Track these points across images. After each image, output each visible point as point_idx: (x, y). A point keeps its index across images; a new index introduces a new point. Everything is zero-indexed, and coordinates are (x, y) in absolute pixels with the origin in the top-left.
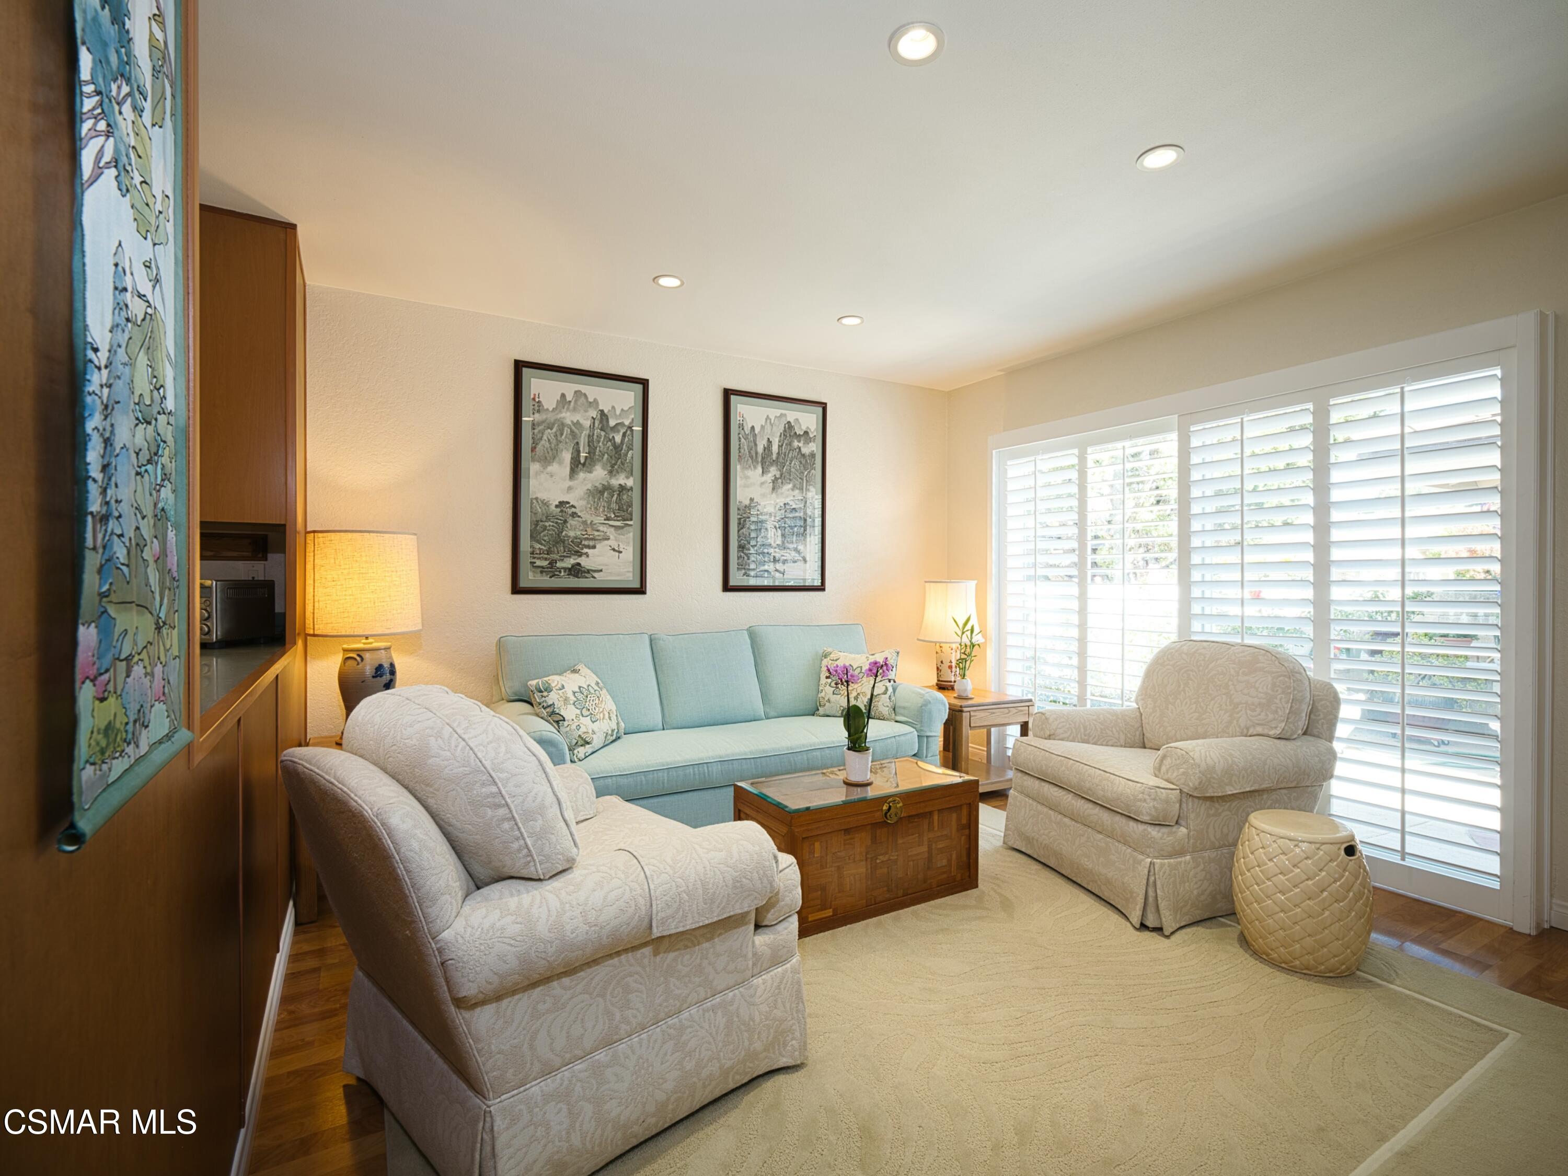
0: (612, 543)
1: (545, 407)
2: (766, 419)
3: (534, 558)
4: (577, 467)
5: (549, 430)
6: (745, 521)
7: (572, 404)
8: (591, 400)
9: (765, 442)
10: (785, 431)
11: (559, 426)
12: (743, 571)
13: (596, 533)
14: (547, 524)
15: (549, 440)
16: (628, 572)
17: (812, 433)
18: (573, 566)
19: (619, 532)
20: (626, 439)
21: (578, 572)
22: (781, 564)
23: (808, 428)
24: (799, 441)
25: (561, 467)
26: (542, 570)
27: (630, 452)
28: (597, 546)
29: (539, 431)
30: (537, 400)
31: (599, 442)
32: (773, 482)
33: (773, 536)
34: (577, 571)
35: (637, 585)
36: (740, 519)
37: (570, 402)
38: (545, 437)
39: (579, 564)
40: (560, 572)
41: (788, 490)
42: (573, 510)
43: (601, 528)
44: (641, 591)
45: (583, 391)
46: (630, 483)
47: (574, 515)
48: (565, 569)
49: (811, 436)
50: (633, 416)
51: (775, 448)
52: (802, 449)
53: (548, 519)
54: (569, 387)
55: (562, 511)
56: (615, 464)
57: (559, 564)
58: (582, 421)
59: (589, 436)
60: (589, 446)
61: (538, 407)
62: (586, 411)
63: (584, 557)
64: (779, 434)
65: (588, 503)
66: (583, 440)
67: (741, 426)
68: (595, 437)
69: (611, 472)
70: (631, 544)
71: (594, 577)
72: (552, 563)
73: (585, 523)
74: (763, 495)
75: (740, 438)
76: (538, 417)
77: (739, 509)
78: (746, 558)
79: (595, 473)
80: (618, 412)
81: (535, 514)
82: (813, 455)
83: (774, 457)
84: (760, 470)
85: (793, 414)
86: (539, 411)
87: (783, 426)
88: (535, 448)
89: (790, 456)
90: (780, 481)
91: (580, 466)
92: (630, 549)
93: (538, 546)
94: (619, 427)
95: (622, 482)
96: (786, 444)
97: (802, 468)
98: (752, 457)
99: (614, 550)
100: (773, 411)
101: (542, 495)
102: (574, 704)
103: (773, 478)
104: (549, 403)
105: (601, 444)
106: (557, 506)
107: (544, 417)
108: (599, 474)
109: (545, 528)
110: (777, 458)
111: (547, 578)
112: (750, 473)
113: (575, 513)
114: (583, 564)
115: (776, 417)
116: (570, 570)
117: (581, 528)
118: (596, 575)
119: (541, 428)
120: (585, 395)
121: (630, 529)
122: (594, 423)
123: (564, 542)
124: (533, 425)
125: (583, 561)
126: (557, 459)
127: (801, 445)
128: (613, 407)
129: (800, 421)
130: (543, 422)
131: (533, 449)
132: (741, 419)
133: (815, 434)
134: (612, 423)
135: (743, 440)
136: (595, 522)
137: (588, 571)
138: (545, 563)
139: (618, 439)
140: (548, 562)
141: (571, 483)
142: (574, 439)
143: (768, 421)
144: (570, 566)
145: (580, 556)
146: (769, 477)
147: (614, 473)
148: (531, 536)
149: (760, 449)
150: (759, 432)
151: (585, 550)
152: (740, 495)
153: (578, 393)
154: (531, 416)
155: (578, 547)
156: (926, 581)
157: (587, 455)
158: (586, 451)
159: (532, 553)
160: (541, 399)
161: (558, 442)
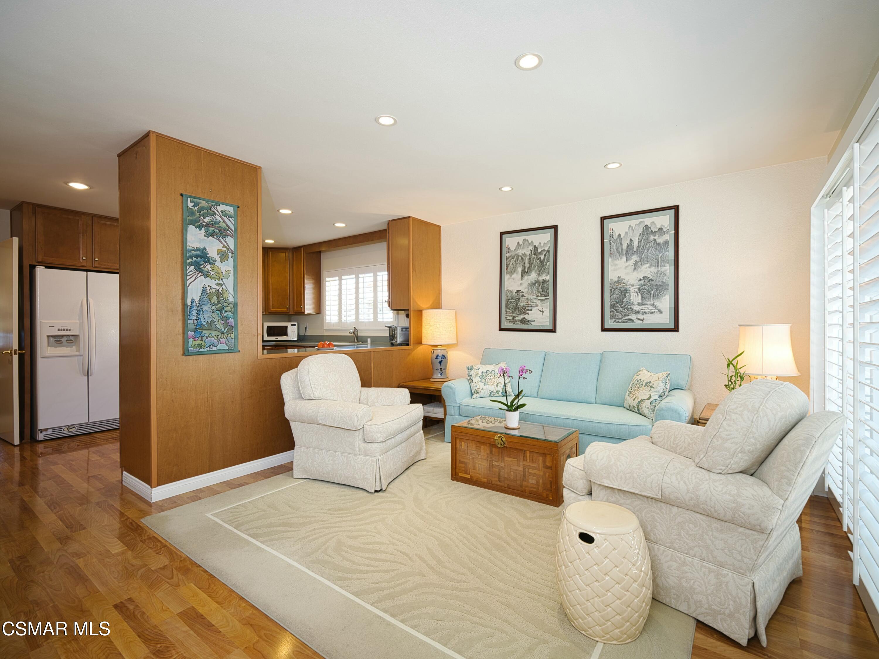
0: (540, 308)
1: (511, 250)
2: (629, 228)
3: (507, 316)
5: (513, 260)
6: (615, 290)
7: (522, 246)
8: (530, 242)
9: (628, 242)
10: (643, 231)
11: (516, 257)
12: (614, 320)
13: (532, 304)
14: (512, 301)
15: (513, 264)
16: (547, 321)
17: (665, 228)
18: (522, 319)
19: (543, 302)
20: (546, 257)
22: (641, 315)
23: (662, 225)
24: (655, 236)
25: (517, 275)
26: (510, 321)
27: (548, 263)
28: (533, 309)
29: (509, 261)
30: (508, 247)
31: (533, 261)
32: (635, 265)
33: (635, 298)
34: (523, 321)
35: (551, 328)
36: (611, 290)
38: (511, 263)
39: (525, 318)
40: (517, 322)
41: (646, 268)
42: (522, 294)
43: (535, 301)
44: (553, 330)
46: (548, 278)
47: (523, 296)
48: (519, 320)
49: (665, 230)
50: (549, 245)
51: (636, 244)
52: (657, 240)
53: (512, 299)
54: (520, 238)
55: (518, 295)
56: (541, 270)
57: (517, 318)
58: (526, 253)
59: (529, 259)
60: (529, 263)
61: (509, 250)
62: (528, 248)
63: (527, 315)
64: (639, 235)
65: (529, 290)
66: (527, 261)
67: (611, 236)
68: (532, 259)
69: (539, 274)
70: (548, 308)
71: (531, 324)
72: (514, 318)
73: (527, 299)
74: (627, 274)
75: (611, 243)
76: (508, 255)
77: (610, 284)
78: (615, 312)
79: (532, 275)
80: (542, 245)
81: (507, 297)
82: (666, 243)
83: (635, 249)
84: (624, 259)
85: (648, 220)
86: (509, 252)
87: (642, 228)
89: (647, 246)
90: (640, 263)
91: (525, 273)
92: (548, 310)
93: (508, 310)
94: (543, 252)
95: (544, 278)
96: (644, 240)
97: (657, 252)
98: (619, 252)
99: (540, 311)
100: (634, 221)
101: (510, 289)
102: (480, 377)
103: (634, 262)
104: (513, 248)
105: (534, 262)
106: (516, 293)
107: (511, 254)
108: (533, 276)
109: (511, 302)
110: (638, 250)
111: (512, 324)
112: (617, 262)
114: (526, 318)
115: (636, 225)
116: (521, 321)
117: (526, 302)
118: (532, 323)
119: (510, 259)
120: (528, 240)
121: (548, 300)
122: (531, 252)
123: (518, 308)
124: (507, 258)
125: (526, 316)
126: (516, 272)
127: (655, 238)
128: (540, 243)
129: (655, 223)
130: (510, 256)
131: (507, 269)
132: (611, 232)
133: (668, 228)
134: (539, 251)
135: (612, 244)
136: (532, 298)
137: (529, 321)
138: (511, 318)
139: (542, 258)
141: (522, 282)
142: (523, 261)
143: (631, 228)
145: (525, 314)
146: (631, 262)
147: (540, 274)
148: (506, 307)
149: (625, 246)
150: (624, 237)
151: (527, 312)
152: (612, 275)
153: (525, 240)
154: (506, 255)
155: (524, 310)
156: (739, 325)
157: (528, 267)
158: (528, 266)
159: (506, 314)
160: (510, 247)
161: (517, 264)
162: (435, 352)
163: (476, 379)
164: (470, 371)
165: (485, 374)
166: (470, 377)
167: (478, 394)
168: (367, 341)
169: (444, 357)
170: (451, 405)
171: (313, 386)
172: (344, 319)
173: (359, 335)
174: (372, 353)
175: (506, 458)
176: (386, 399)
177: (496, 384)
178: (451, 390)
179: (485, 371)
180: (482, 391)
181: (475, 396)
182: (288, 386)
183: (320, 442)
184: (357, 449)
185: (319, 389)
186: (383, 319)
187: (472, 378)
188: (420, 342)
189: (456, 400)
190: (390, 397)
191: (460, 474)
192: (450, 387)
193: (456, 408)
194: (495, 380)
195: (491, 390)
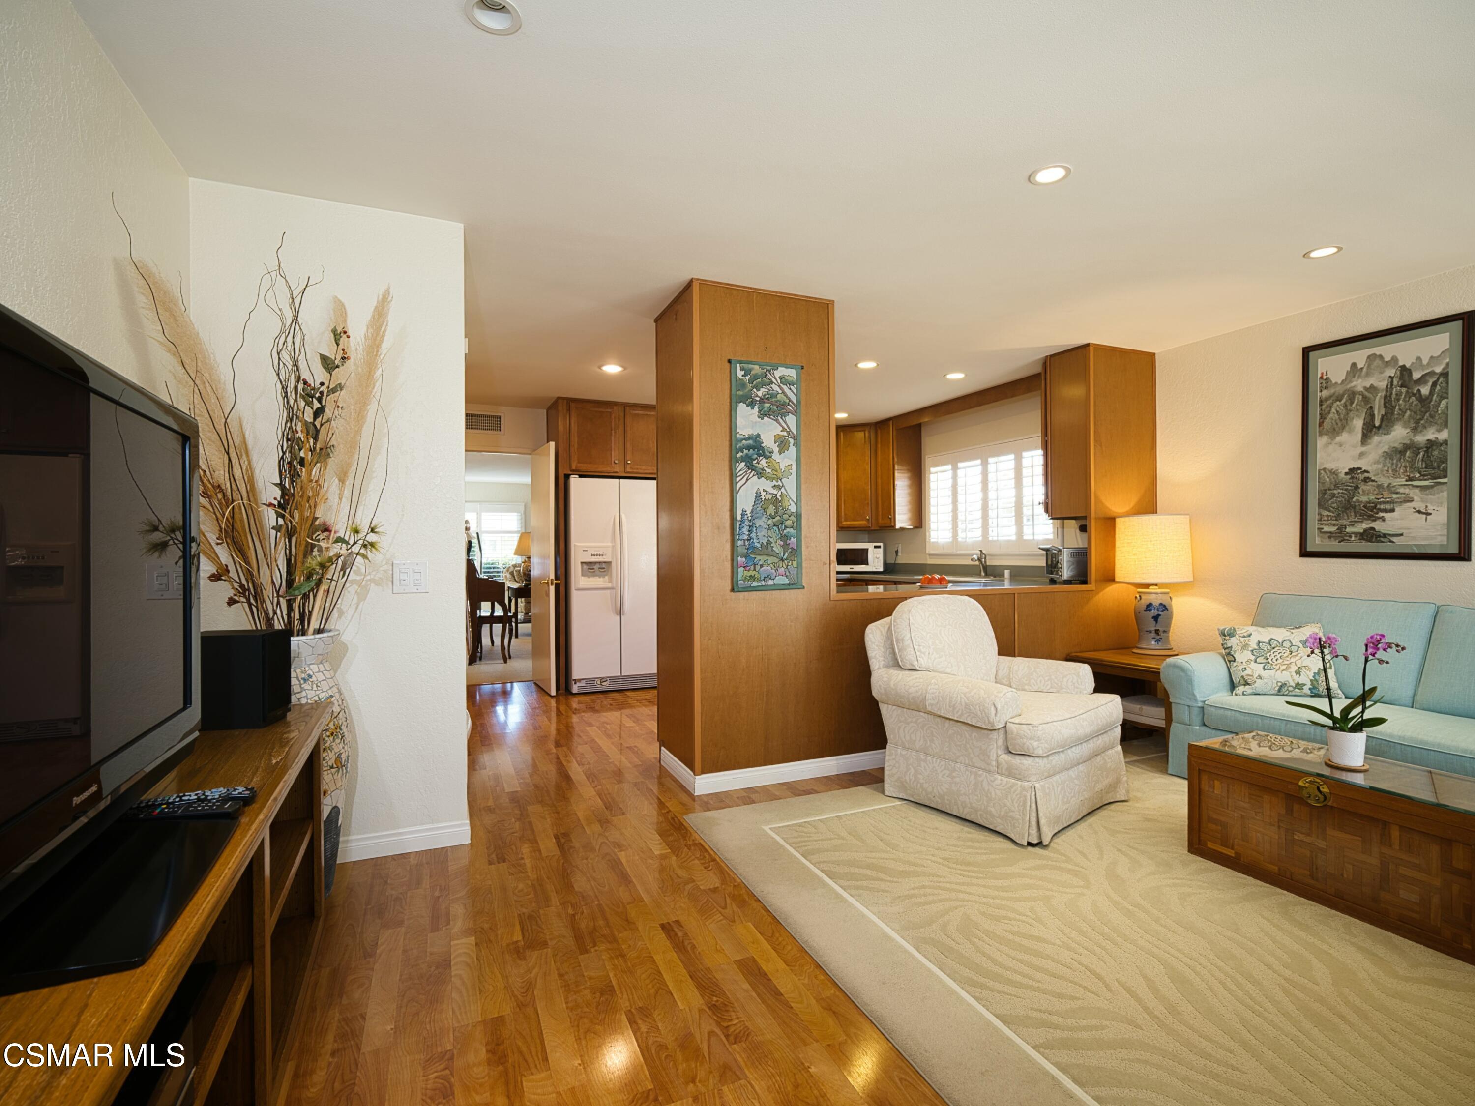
1: (1334, 382)
3: (1322, 524)
4: (1371, 431)
5: (1338, 403)
7: (1364, 370)
8: (1387, 359)
11: (1349, 396)
13: (1395, 496)
14: (1336, 492)
15: (1337, 412)
18: (1365, 531)
20: (1438, 388)
21: (1372, 537)
25: (1351, 436)
26: (1331, 535)
27: (1444, 403)
29: (1327, 406)
30: (1325, 377)
31: (1398, 400)
34: (1370, 535)
35: (1454, 550)
37: (1362, 368)
38: (1333, 410)
39: (1373, 529)
40: (1351, 537)
42: (1366, 475)
44: (1462, 556)
45: (1378, 353)
46: (1443, 436)
47: (1366, 480)
48: (1356, 534)
53: (1336, 486)
54: (1359, 355)
55: (1352, 478)
56: (1421, 419)
57: (1349, 530)
58: (1376, 384)
59: (1386, 397)
60: (1385, 407)
61: (1326, 384)
62: (1382, 372)
63: (1378, 522)
65: (1384, 466)
66: (1378, 403)
68: (1394, 396)
69: (1415, 429)
71: (1391, 542)
72: (1341, 529)
73: (1380, 486)
76: (1325, 393)
79: (1393, 433)
80: (1425, 362)
81: (1323, 483)
86: (1326, 388)
88: (1323, 422)
91: (1375, 430)
93: (1325, 513)
94: (1428, 378)
95: (1431, 437)
99: (1419, 512)
101: (1330, 466)
102: (1252, 651)
104: (1337, 378)
105: (1401, 402)
106: (1346, 474)
107: (1332, 391)
108: (1399, 434)
109: (1333, 496)
111: (1336, 543)
113: (1368, 478)
114: (1377, 528)
116: (1362, 534)
117: (1375, 492)
119: (1328, 402)
120: (1381, 356)
122: (1392, 382)
123: (1354, 508)
124: (1321, 401)
125: (1378, 526)
126: (1347, 428)
128: (1419, 359)
130: (1331, 396)
131: (1321, 424)
134: (1417, 376)
136: (1394, 484)
137: (1385, 536)
138: (1334, 529)
139: (1426, 391)
140: (1336, 528)
141: (1364, 449)
142: (1366, 404)
144: (1362, 531)
145: (1374, 520)
147: (1420, 429)
148: (1319, 505)
151: (1381, 514)
153: (1371, 358)
154: (1319, 394)
155: (1372, 511)
157: (1383, 416)
158: (1383, 412)
159: (1320, 520)
160: (1328, 376)
161: (1348, 411)
162: (1143, 597)
163: (1242, 657)
164: (1227, 638)
165: (1265, 647)
166: (1227, 651)
167: (1247, 687)
168: (1003, 575)
169: (1164, 607)
170: (1182, 702)
171: (916, 648)
172: (961, 536)
173: (988, 564)
174: (1016, 595)
175: (1330, 831)
176: (1046, 679)
177: (1294, 668)
178: (1182, 674)
179: (1267, 641)
180: (1259, 681)
181: (1240, 689)
182: (877, 646)
183: (929, 743)
184: (994, 763)
185: (927, 653)
186: (1034, 534)
187: (1232, 653)
188: (1110, 578)
189: (1194, 695)
190: (1053, 677)
191: (1210, 845)
192: (1181, 669)
193: (1195, 711)
194: (1293, 660)
195: (1283, 681)
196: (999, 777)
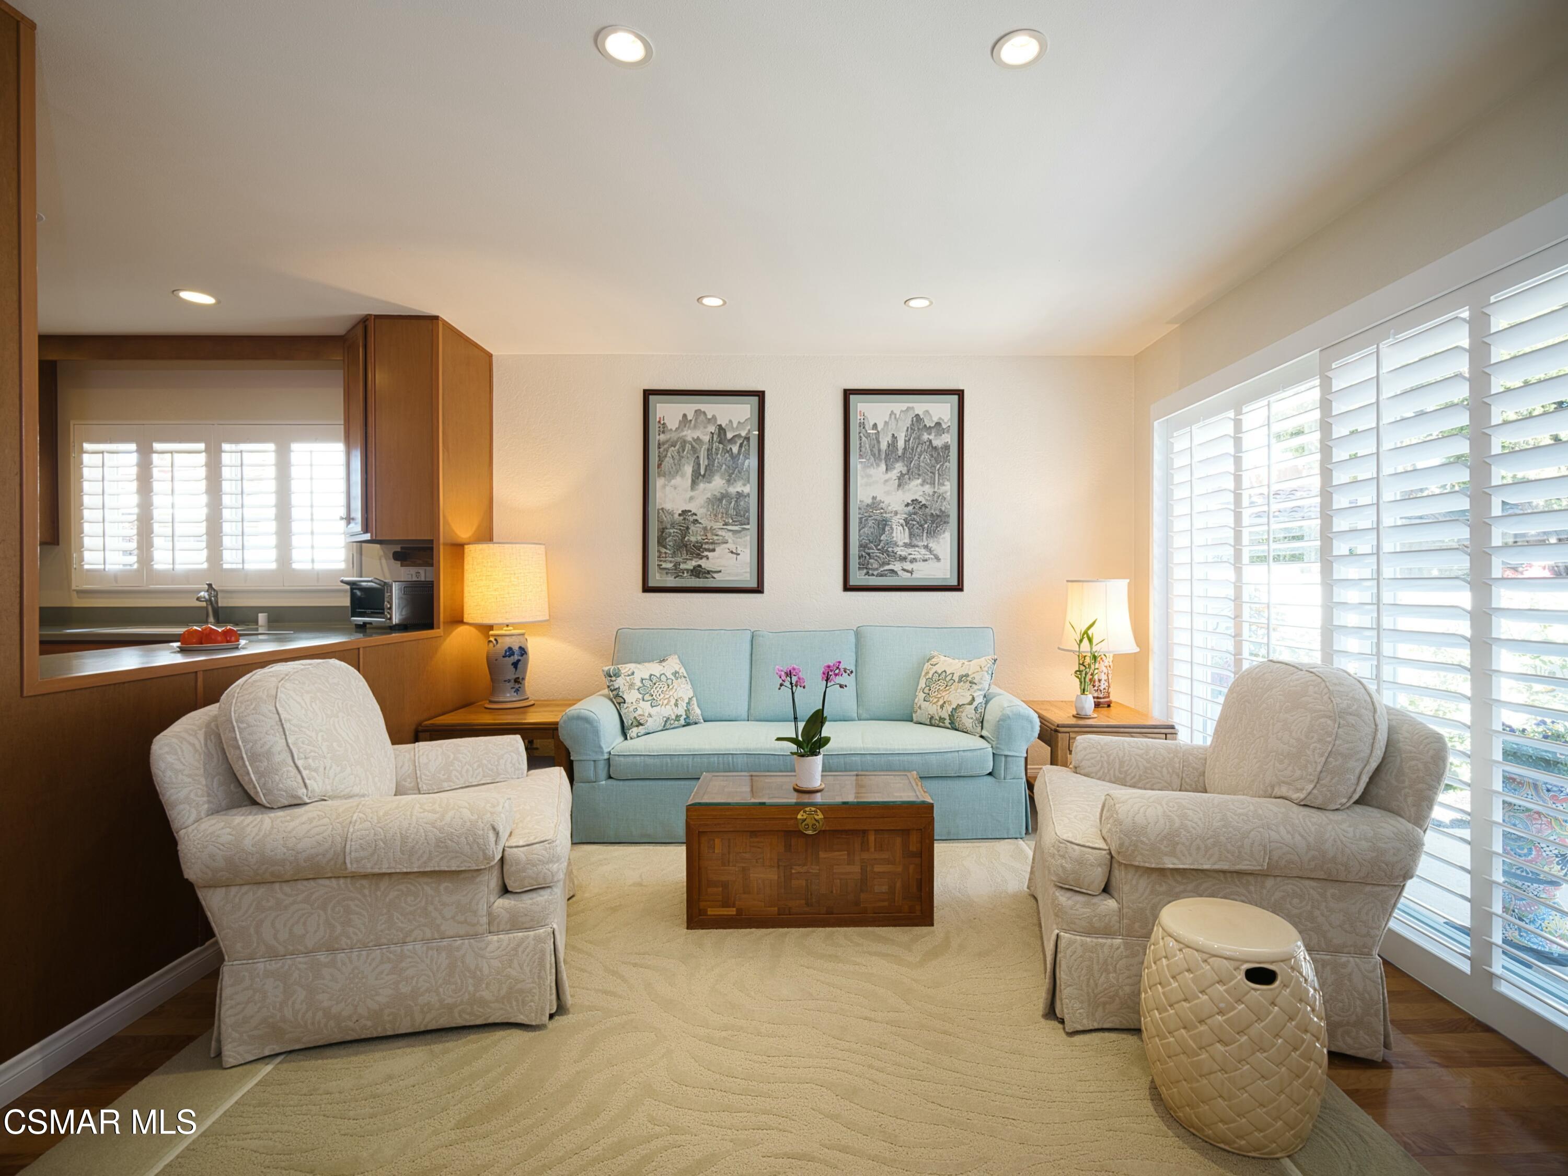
0: (731, 546)
1: (669, 428)
2: (890, 415)
3: (661, 561)
4: (698, 478)
5: (673, 448)
6: (867, 520)
7: (693, 422)
8: (709, 416)
9: (889, 438)
10: (912, 424)
11: (681, 443)
12: (865, 571)
13: (715, 538)
14: (672, 531)
15: (673, 457)
16: (746, 572)
17: (945, 423)
18: (694, 568)
19: (737, 535)
20: (743, 449)
21: (699, 573)
22: (908, 563)
23: (940, 418)
24: (930, 434)
25: (683, 480)
26: (668, 571)
27: (747, 461)
28: (717, 549)
29: (664, 450)
30: (662, 422)
31: (717, 454)
32: (899, 479)
33: (900, 535)
34: (697, 572)
35: (754, 584)
36: (861, 519)
37: (691, 421)
38: (669, 455)
39: (700, 566)
40: (683, 573)
41: (917, 486)
42: (695, 517)
43: (720, 533)
44: (759, 590)
45: (703, 410)
46: (747, 489)
47: (696, 522)
48: (688, 570)
49: (944, 426)
50: (749, 427)
51: (901, 444)
52: (933, 442)
53: (672, 526)
54: (689, 407)
55: (684, 519)
56: (733, 473)
57: (682, 566)
58: (702, 437)
59: (708, 450)
60: (708, 458)
61: (663, 428)
62: (705, 427)
63: (704, 560)
64: (906, 428)
65: (708, 510)
66: (703, 454)
67: (862, 425)
68: (714, 450)
69: (728, 481)
70: (749, 547)
71: (714, 578)
72: (677, 565)
73: (705, 529)
74: (888, 493)
75: (860, 437)
76: (663, 437)
77: (859, 509)
78: (868, 557)
79: (714, 483)
80: (735, 425)
81: (662, 522)
82: (947, 447)
83: (900, 452)
84: (883, 467)
85: (920, 406)
86: (663, 432)
87: (910, 419)
88: (661, 464)
89: (918, 450)
90: (907, 476)
91: (700, 477)
92: (748, 551)
93: (663, 550)
94: (736, 439)
95: (739, 489)
96: (914, 439)
97: (933, 461)
98: (874, 455)
99: (732, 552)
100: (898, 405)
101: (668, 506)
102: (638, 689)
103: (899, 475)
104: (672, 424)
105: (719, 456)
106: (680, 515)
107: (668, 437)
108: (717, 484)
109: (670, 534)
110: (904, 454)
111: (673, 578)
112: (872, 471)
113: (696, 520)
114: (703, 566)
115: (902, 411)
116: (692, 571)
117: (702, 533)
118: (715, 575)
119: (666, 446)
120: (704, 413)
121: (748, 532)
122: (713, 437)
123: (686, 547)
124: (659, 444)
125: (703, 563)
126: (680, 473)
127: (931, 437)
128: (730, 421)
129: (930, 412)
130: (667, 441)
131: (659, 466)
132: (862, 418)
133: (949, 424)
134: (729, 435)
135: (864, 438)
136: (715, 527)
137: (709, 572)
138: (670, 566)
139: (735, 449)
140: (672, 564)
141: (692, 494)
142: (694, 453)
143: (893, 416)
144: (692, 568)
145: (701, 559)
146: (894, 474)
147: (732, 481)
148: (658, 542)
149: (884, 446)
150: (883, 429)
151: (706, 553)
152: (862, 494)
153: (698, 412)
154: (658, 437)
155: (697, 550)
156: (1068, 581)
157: (706, 466)
158: (706, 463)
159: (659, 557)
160: (665, 421)
161: (681, 457)
162: (499, 640)
163: (630, 696)
164: (609, 679)
165: (647, 683)
166: (614, 692)
167: (640, 727)
168: (256, 622)
169: (523, 651)
170: (588, 758)
177: (673, 701)
179: (648, 678)
180: (650, 719)
181: (633, 732)
184: (484, 920)
187: (621, 694)
188: (458, 620)
189: (600, 747)
192: (586, 720)
193: (602, 766)
194: (671, 693)
195: (667, 715)
196: (495, 938)
